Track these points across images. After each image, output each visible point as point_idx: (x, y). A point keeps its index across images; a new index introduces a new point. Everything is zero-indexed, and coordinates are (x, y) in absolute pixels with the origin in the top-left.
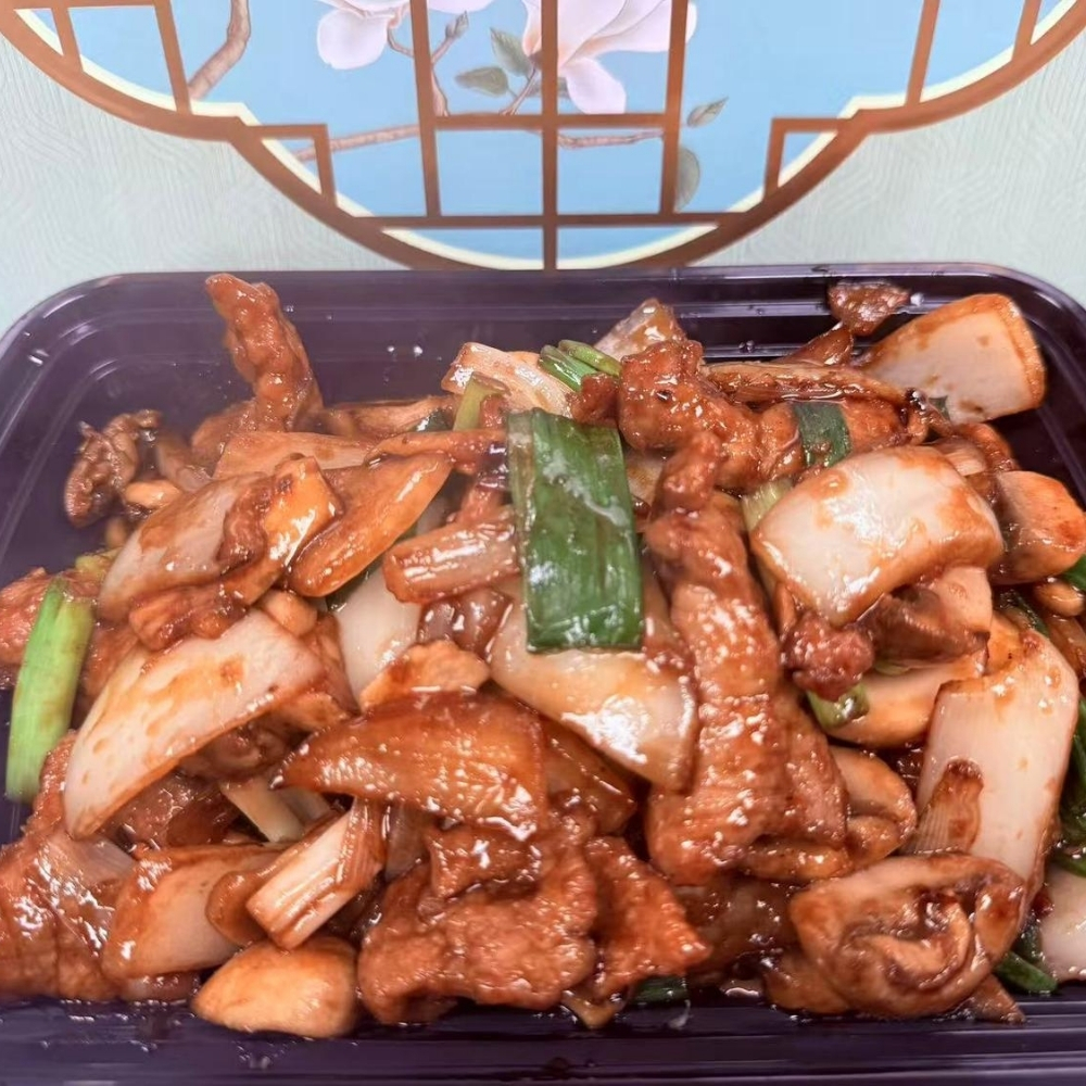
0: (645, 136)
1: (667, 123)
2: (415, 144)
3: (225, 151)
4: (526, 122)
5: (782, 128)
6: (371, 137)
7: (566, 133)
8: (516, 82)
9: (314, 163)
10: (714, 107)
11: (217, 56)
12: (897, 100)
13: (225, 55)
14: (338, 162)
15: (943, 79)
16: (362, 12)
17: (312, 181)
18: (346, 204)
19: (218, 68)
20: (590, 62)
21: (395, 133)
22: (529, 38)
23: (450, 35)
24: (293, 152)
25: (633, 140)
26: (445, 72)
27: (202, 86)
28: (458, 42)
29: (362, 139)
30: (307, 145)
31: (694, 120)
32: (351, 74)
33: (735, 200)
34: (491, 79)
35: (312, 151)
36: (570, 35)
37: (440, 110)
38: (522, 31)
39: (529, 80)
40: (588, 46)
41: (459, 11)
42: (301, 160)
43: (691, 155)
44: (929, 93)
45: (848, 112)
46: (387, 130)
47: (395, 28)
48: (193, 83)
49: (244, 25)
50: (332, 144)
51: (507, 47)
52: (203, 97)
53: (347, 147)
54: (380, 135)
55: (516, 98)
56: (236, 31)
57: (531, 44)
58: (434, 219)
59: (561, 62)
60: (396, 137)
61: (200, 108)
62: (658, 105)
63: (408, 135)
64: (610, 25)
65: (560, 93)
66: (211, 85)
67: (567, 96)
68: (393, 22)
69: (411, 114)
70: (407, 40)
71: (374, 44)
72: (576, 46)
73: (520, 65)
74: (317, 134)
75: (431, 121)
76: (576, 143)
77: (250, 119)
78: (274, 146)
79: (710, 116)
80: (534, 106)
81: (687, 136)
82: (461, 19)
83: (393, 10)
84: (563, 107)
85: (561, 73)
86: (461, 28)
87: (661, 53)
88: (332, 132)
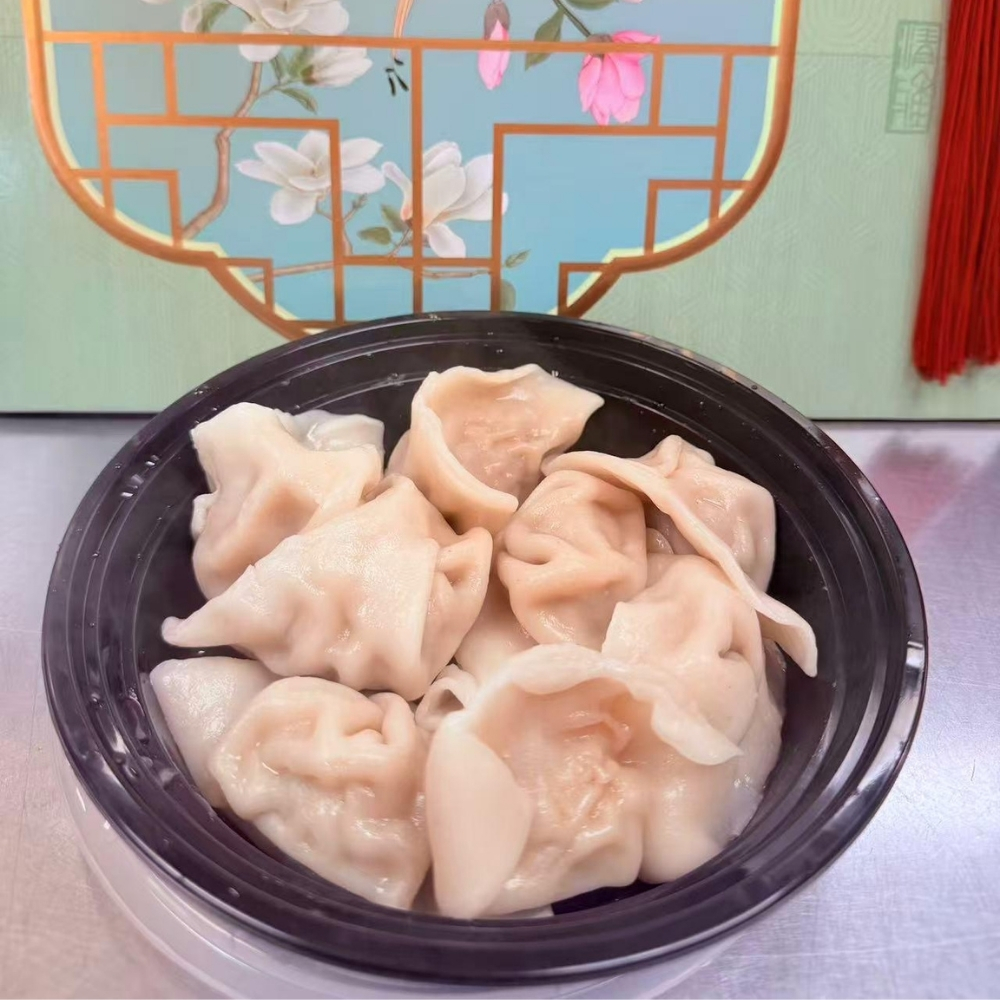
0: (479, 272)
1: (493, 264)
3: (202, 273)
4: (402, 262)
5: (565, 269)
6: (301, 268)
7: (429, 269)
8: (397, 237)
9: (262, 284)
10: (522, 255)
11: (204, 213)
12: (638, 252)
13: (209, 214)
14: (278, 283)
15: (668, 238)
16: (301, 191)
17: (259, 295)
18: (280, 312)
19: (203, 221)
20: (442, 226)
21: (317, 266)
22: (405, 212)
23: (356, 206)
24: (248, 276)
25: (471, 275)
26: (351, 230)
27: (191, 232)
28: (360, 211)
29: (294, 269)
30: (258, 272)
31: (510, 263)
32: (292, 227)
34: (378, 234)
35: (262, 276)
36: (430, 210)
37: (347, 253)
38: (400, 206)
39: (405, 236)
40: (443, 215)
41: (361, 191)
42: (256, 281)
43: (510, 285)
44: (659, 248)
45: (608, 259)
46: (311, 265)
47: (320, 201)
48: (186, 228)
49: (224, 195)
50: (275, 272)
51: (391, 216)
52: (192, 238)
54: (309, 267)
55: (397, 246)
56: (218, 198)
57: (406, 213)
58: (339, 323)
59: (426, 224)
60: (317, 269)
61: (189, 245)
62: (487, 254)
63: (327, 268)
64: (456, 203)
65: (424, 244)
66: (198, 230)
67: (428, 246)
68: (319, 198)
69: (328, 254)
70: (328, 209)
71: (307, 210)
72: (435, 216)
73: (398, 226)
74: (266, 265)
75: (341, 258)
76: (435, 276)
77: (221, 253)
78: (236, 272)
79: (518, 261)
80: (407, 252)
81: (506, 274)
82: (363, 197)
83: (320, 191)
84: (426, 253)
85: (425, 232)
86: (363, 203)
87: (487, 222)
88: (275, 265)
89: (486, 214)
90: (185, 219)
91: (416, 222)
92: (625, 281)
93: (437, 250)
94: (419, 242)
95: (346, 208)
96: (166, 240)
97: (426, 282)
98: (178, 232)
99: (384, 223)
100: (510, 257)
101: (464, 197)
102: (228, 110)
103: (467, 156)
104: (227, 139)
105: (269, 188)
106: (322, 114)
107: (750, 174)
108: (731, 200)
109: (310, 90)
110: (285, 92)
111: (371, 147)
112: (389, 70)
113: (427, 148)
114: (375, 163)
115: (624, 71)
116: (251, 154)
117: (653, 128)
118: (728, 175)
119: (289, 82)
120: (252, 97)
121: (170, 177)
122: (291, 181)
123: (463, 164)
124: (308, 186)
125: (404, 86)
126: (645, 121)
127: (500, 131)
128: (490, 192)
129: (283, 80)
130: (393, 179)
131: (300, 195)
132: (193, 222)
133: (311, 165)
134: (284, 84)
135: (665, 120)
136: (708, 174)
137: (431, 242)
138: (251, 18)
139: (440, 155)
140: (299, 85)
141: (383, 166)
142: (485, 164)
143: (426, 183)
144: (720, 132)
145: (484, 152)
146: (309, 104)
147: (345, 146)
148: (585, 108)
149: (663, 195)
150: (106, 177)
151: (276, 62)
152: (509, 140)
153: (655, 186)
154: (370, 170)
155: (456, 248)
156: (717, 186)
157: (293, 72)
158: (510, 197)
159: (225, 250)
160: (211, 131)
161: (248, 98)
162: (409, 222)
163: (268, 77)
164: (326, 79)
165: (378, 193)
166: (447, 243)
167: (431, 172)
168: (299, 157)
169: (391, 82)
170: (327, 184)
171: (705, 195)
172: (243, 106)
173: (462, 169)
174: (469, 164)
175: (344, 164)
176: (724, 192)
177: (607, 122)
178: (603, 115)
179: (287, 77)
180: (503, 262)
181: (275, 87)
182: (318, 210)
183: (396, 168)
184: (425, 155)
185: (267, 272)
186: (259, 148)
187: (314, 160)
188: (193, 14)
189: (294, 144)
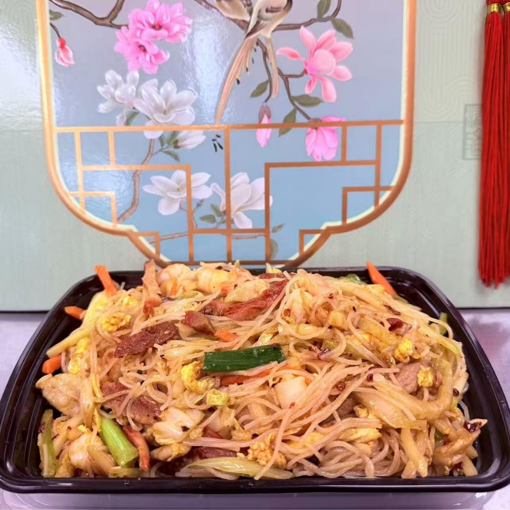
0: (260, 235)
1: (266, 231)
2: (186, 239)
3: (125, 239)
4: (222, 232)
5: (303, 233)
6: (173, 236)
7: (234, 234)
8: (218, 219)
9: (154, 244)
10: (280, 227)
11: (127, 211)
12: (339, 223)
13: (130, 210)
15: (352, 216)
16: (172, 199)
17: (153, 250)
18: (163, 258)
19: (127, 214)
20: (241, 213)
21: (180, 235)
23: (199, 205)
25: (255, 237)
26: (197, 215)
27: (121, 219)
28: (200, 208)
29: (170, 237)
30: (152, 238)
31: (274, 231)
33: (291, 256)
34: (210, 219)
35: (154, 240)
36: (234, 206)
37: (195, 228)
38: (220, 204)
39: (222, 219)
40: (239, 209)
41: (200, 198)
42: (151, 243)
43: (274, 241)
44: (349, 221)
45: (323, 227)
46: (178, 234)
47: (182, 203)
48: (119, 218)
49: (137, 202)
50: (161, 238)
51: (215, 208)
52: (122, 223)
53: (164, 239)
54: (176, 235)
55: (218, 224)
56: (134, 203)
57: (223, 207)
58: (191, 262)
59: (232, 213)
61: (120, 226)
62: (263, 226)
63: (185, 236)
64: (247, 202)
65: (232, 222)
66: (124, 219)
67: (234, 223)
68: (181, 201)
70: (185, 207)
71: (176, 207)
72: (237, 208)
73: (219, 214)
74: (156, 235)
75: (192, 231)
76: (237, 238)
77: (135, 230)
78: (142, 239)
79: (279, 229)
80: (223, 226)
81: (273, 236)
82: (202, 201)
83: (182, 198)
84: (233, 227)
85: (232, 216)
86: (202, 203)
87: (263, 210)
88: (160, 235)
89: (261, 206)
91: (227, 212)
92: (334, 237)
93: (238, 225)
94: (230, 221)
95: (194, 205)
97: (234, 242)
98: (115, 220)
99: (212, 213)
100: (274, 228)
101: (251, 198)
103: (252, 179)
104: (138, 176)
105: (157, 198)
106: (184, 162)
107: (394, 183)
108: (385, 196)
109: (176, 151)
110: (164, 152)
111: (205, 177)
112: (214, 140)
113: (232, 176)
114: (208, 184)
115: (328, 135)
116: (150, 183)
117: (343, 162)
118: (383, 183)
119: (167, 147)
120: (150, 155)
122: (168, 194)
123: (250, 183)
124: (175, 196)
125: (221, 147)
126: (339, 159)
127: (268, 166)
128: (264, 196)
129: (164, 147)
130: (217, 192)
131: (172, 201)
132: (122, 215)
133: (177, 186)
134: (165, 149)
135: (349, 158)
136: (372, 184)
137: (235, 221)
138: (149, 119)
139: (239, 179)
140: (172, 149)
141: (212, 186)
142: (260, 183)
143: (232, 193)
144: (377, 163)
145: (260, 177)
146: (176, 157)
147: (193, 177)
148: (309, 154)
149: (350, 195)
150: (81, 195)
151: (161, 139)
152: (272, 171)
153: (346, 190)
154: (205, 187)
155: (248, 224)
156: (378, 189)
157: (169, 144)
158: (273, 198)
159: (137, 227)
161: (148, 156)
162: (225, 212)
163: (158, 146)
164: (184, 146)
165: (209, 199)
166: (244, 222)
167: (233, 188)
168: (172, 182)
169: (215, 145)
170: (185, 195)
171: (371, 194)
172: (145, 160)
173: (250, 186)
174: (253, 182)
175: (193, 185)
176: (381, 192)
177: (320, 160)
178: (318, 157)
179: (166, 145)
180: (271, 230)
181: (160, 150)
182: (181, 208)
183: (218, 186)
184: (232, 180)
185: (156, 238)
186: (154, 179)
187: (179, 184)
188: (122, 118)
189: (169, 176)
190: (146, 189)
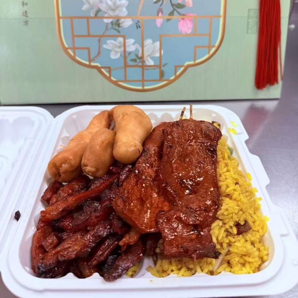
0: (157, 68)
1: (160, 66)
2: (123, 70)
3: (95, 71)
4: (140, 66)
5: (176, 67)
7: (145, 68)
8: (138, 61)
10: (166, 64)
12: (192, 63)
14: (112, 72)
17: (108, 75)
18: (113, 79)
19: (96, 58)
20: (148, 58)
21: (120, 68)
23: (129, 54)
24: (105, 71)
25: (155, 69)
26: (128, 59)
27: (93, 61)
29: (116, 69)
30: (107, 70)
31: (164, 66)
32: (115, 59)
34: (135, 60)
36: (146, 54)
37: (127, 65)
38: (139, 54)
39: (140, 60)
40: (148, 56)
42: (107, 72)
43: (164, 71)
44: (197, 61)
45: (186, 64)
50: (111, 70)
51: (137, 56)
52: (93, 63)
54: (118, 68)
55: (138, 63)
56: (99, 53)
58: (125, 81)
61: (93, 64)
62: (158, 63)
63: (122, 68)
66: (95, 61)
68: (121, 52)
70: (123, 55)
71: (118, 56)
73: (139, 58)
75: (126, 66)
76: (147, 69)
77: (99, 65)
78: (103, 70)
80: (140, 64)
81: (163, 68)
82: (131, 52)
84: (145, 64)
85: (145, 59)
87: (158, 57)
89: (158, 55)
90: (92, 58)
91: (142, 57)
92: (189, 69)
93: (147, 63)
94: (143, 62)
95: (127, 54)
96: (87, 63)
97: (145, 71)
98: (90, 61)
99: (134, 57)
101: (153, 52)
102: (101, 34)
103: (154, 41)
104: (101, 40)
105: (110, 51)
106: (122, 33)
107: (217, 44)
108: (213, 50)
109: (119, 29)
110: (113, 29)
111: (132, 41)
112: (136, 24)
114: (134, 44)
115: (188, 22)
116: (106, 43)
117: (195, 34)
118: (212, 44)
120: (106, 31)
121: (88, 49)
122: (115, 49)
124: (118, 50)
125: (140, 27)
126: (193, 33)
127: (161, 36)
128: (159, 50)
130: (138, 48)
131: (117, 52)
132: (93, 59)
133: (119, 45)
135: (198, 32)
136: (207, 45)
137: (146, 62)
138: (106, 13)
139: (148, 42)
140: (117, 28)
142: (158, 44)
143: (145, 48)
144: (210, 35)
146: (119, 32)
147: (127, 41)
148: (180, 31)
149: (198, 49)
150: (74, 49)
151: (112, 23)
152: (163, 38)
153: (196, 47)
154: (132, 46)
155: (152, 63)
156: (209, 47)
157: (115, 25)
158: (164, 51)
159: (100, 64)
160: (98, 38)
163: (110, 26)
164: (122, 26)
165: (134, 51)
166: (150, 62)
167: (145, 46)
168: (117, 43)
169: (137, 26)
170: (123, 49)
171: (207, 49)
172: (104, 33)
173: (153, 45)
175: (127, 45)
176: (211, 48)
178: (184, 32)
179: (114, 26)
180: (162, 66)
182: (121, 55)
183: (138, 45)
184: (145, 42)
185: (109, 69)
186: (108, 42)
188: (94, 12)
189: (115, 40)
190: (105, 46)
